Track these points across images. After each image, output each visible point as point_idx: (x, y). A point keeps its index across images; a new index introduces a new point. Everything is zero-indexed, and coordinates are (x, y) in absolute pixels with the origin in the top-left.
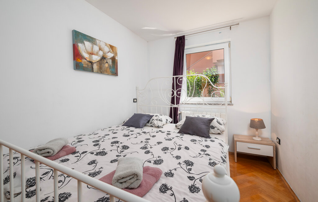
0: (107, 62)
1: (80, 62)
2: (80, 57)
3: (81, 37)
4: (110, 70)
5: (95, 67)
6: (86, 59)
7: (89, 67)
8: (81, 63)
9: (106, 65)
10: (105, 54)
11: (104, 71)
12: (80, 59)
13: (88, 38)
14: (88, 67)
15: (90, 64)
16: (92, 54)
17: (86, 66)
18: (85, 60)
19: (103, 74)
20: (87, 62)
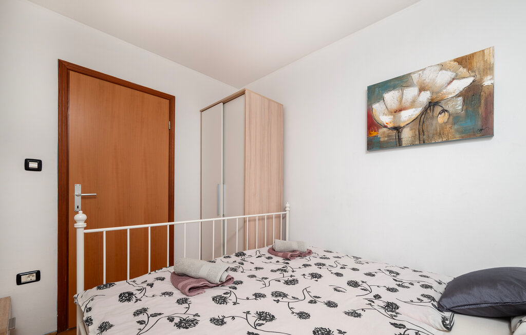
0: (444, 111)
1: (375, 136)
2: (375, 127)
3: (379, 91)
4: (456, 127)
5: (406, 134)
6: (385, 127)
7: (393, 139)
8: (376, 138)
9: (442, 119)
10: (437, 93)
11: (431, 135)
12: (375, 131)
13: (392, 83)
14: (391, 139)
15: (394, 133)
16: (401, 110)
17: (386, 139)
18: (385, 129)
19: (430, 144)
20: (388, 132)
